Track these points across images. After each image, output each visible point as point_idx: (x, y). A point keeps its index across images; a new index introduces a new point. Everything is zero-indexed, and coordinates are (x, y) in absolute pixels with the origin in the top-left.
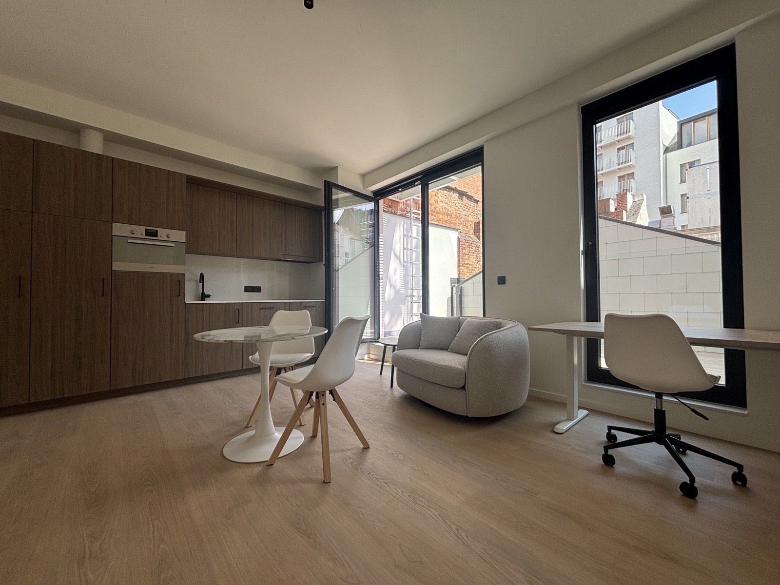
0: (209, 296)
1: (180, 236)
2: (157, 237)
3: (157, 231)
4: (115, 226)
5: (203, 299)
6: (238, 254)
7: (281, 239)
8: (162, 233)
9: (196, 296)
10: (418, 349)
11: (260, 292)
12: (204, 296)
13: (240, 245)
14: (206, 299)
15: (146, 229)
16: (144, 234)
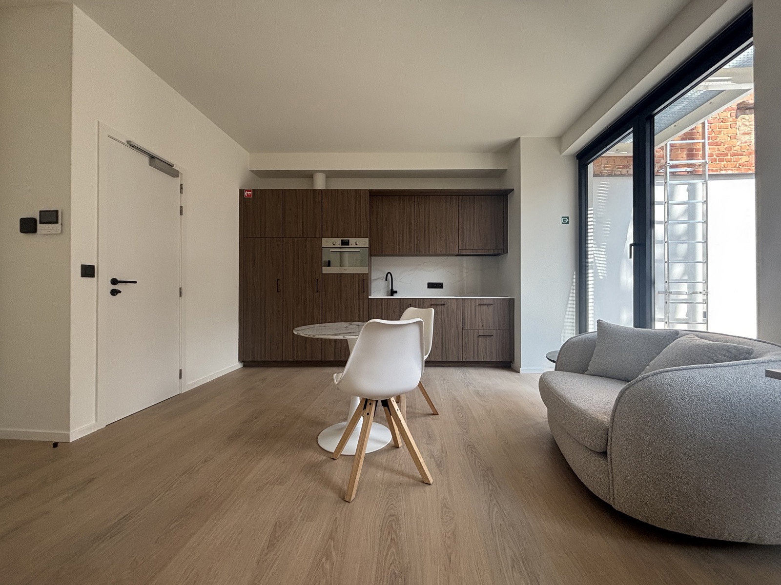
0: (396, 292)
1: (364, 242)
2: (349, 245)
3: (349, 240)
4: (324, 240)
5: (392, 295)
6: (415, 253)
7: (457, 234)
8: (353, 241)
9: (388, 292)
10: (584, 374)
11: (442, 288)
12: (393, 292)
13: (417, 245)
14: (395, 294)
15: (342, 240)
16: (341, 244)
